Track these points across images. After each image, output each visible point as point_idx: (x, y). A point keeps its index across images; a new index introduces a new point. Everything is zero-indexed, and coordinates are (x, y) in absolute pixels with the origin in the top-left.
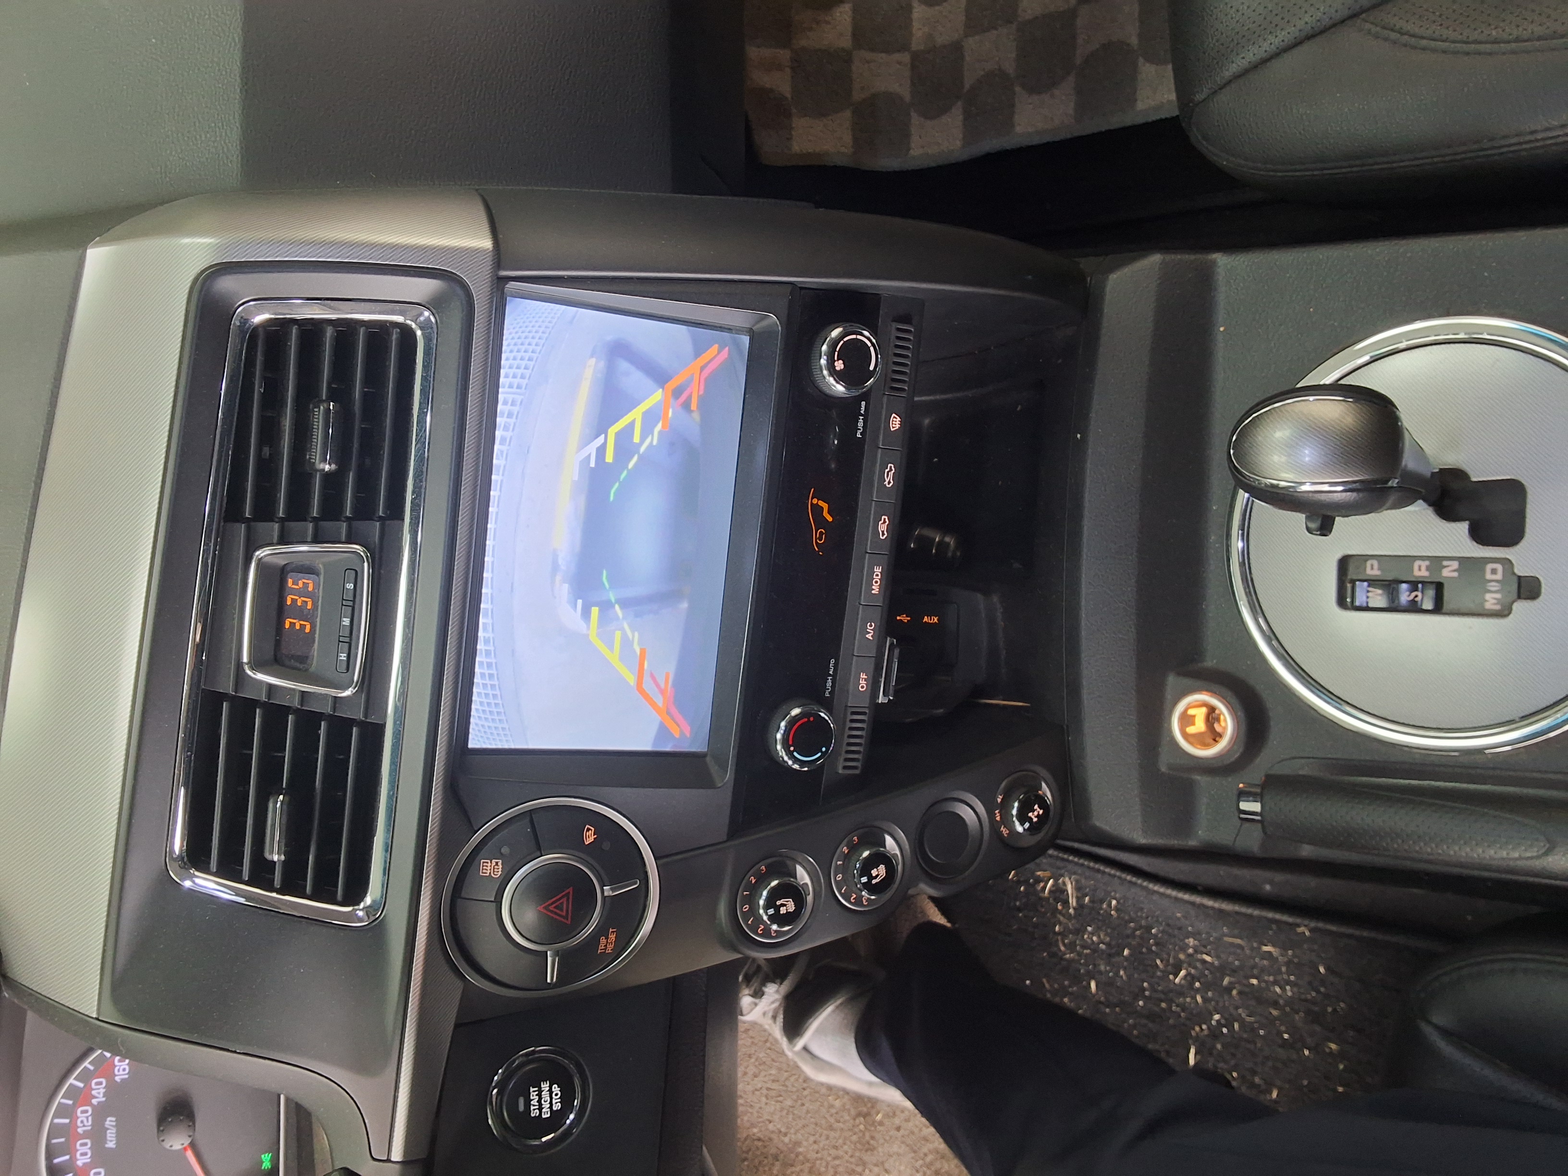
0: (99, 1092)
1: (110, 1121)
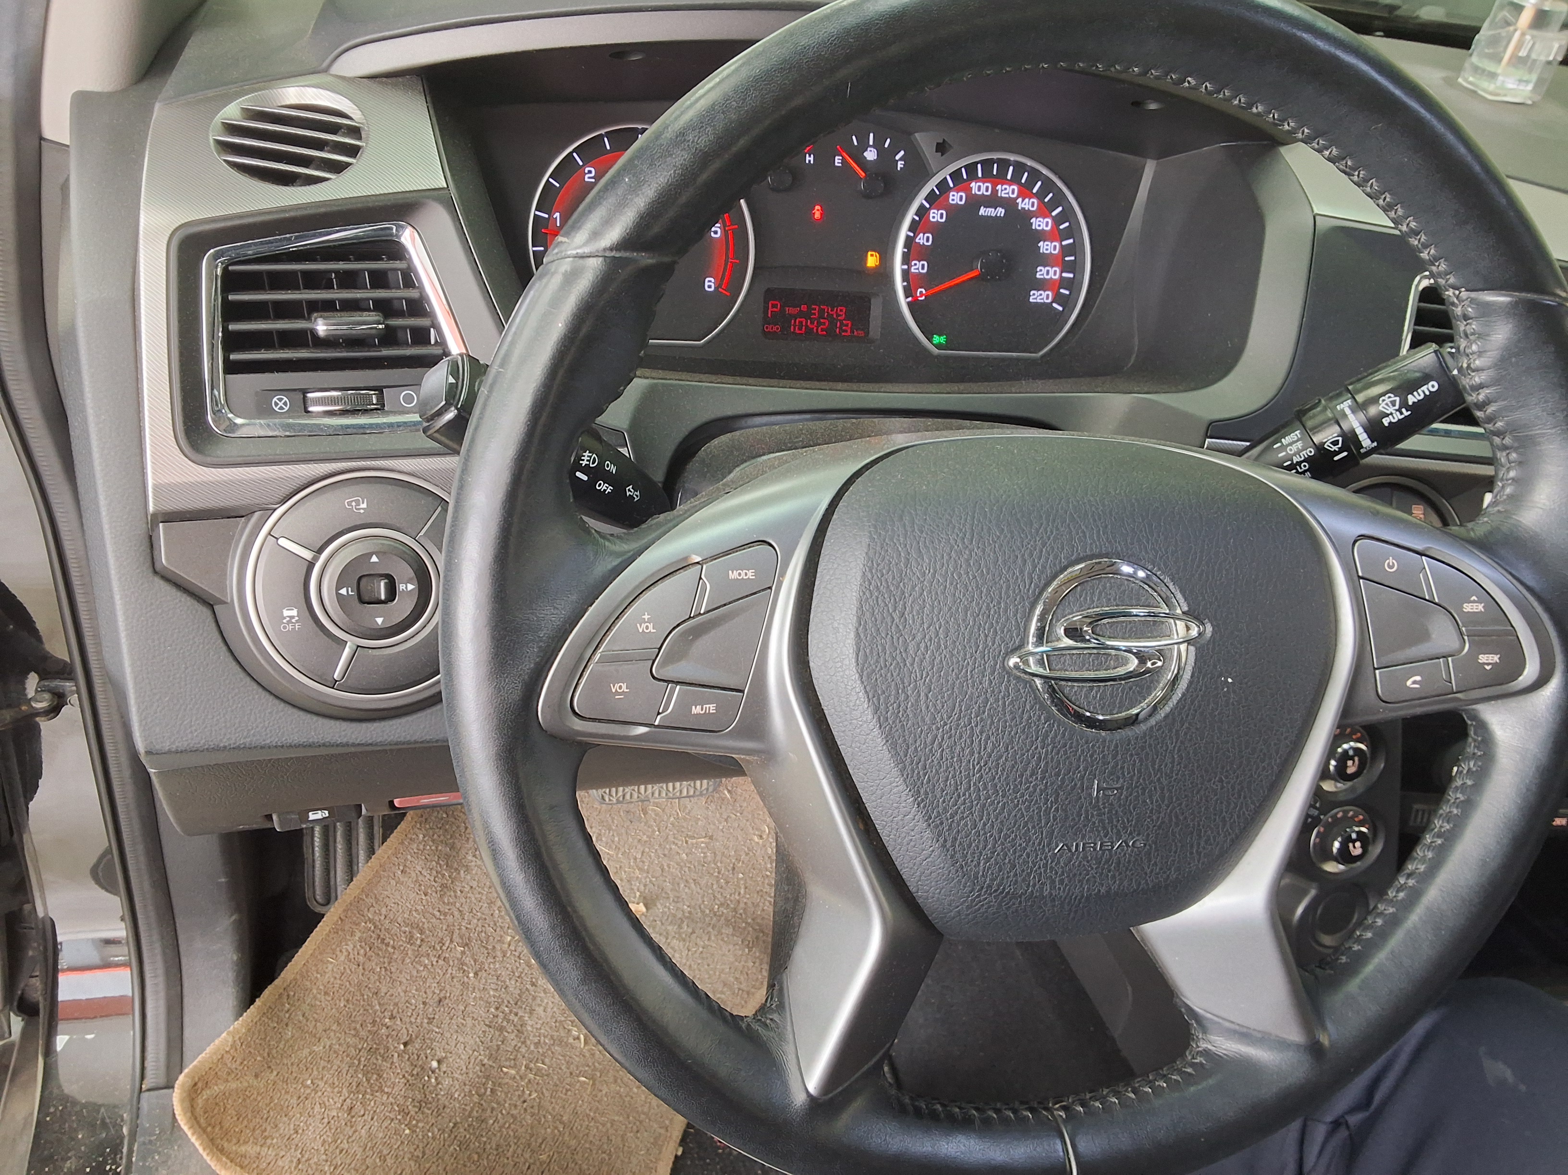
0: (1026, 204)
1: (1001, 212)
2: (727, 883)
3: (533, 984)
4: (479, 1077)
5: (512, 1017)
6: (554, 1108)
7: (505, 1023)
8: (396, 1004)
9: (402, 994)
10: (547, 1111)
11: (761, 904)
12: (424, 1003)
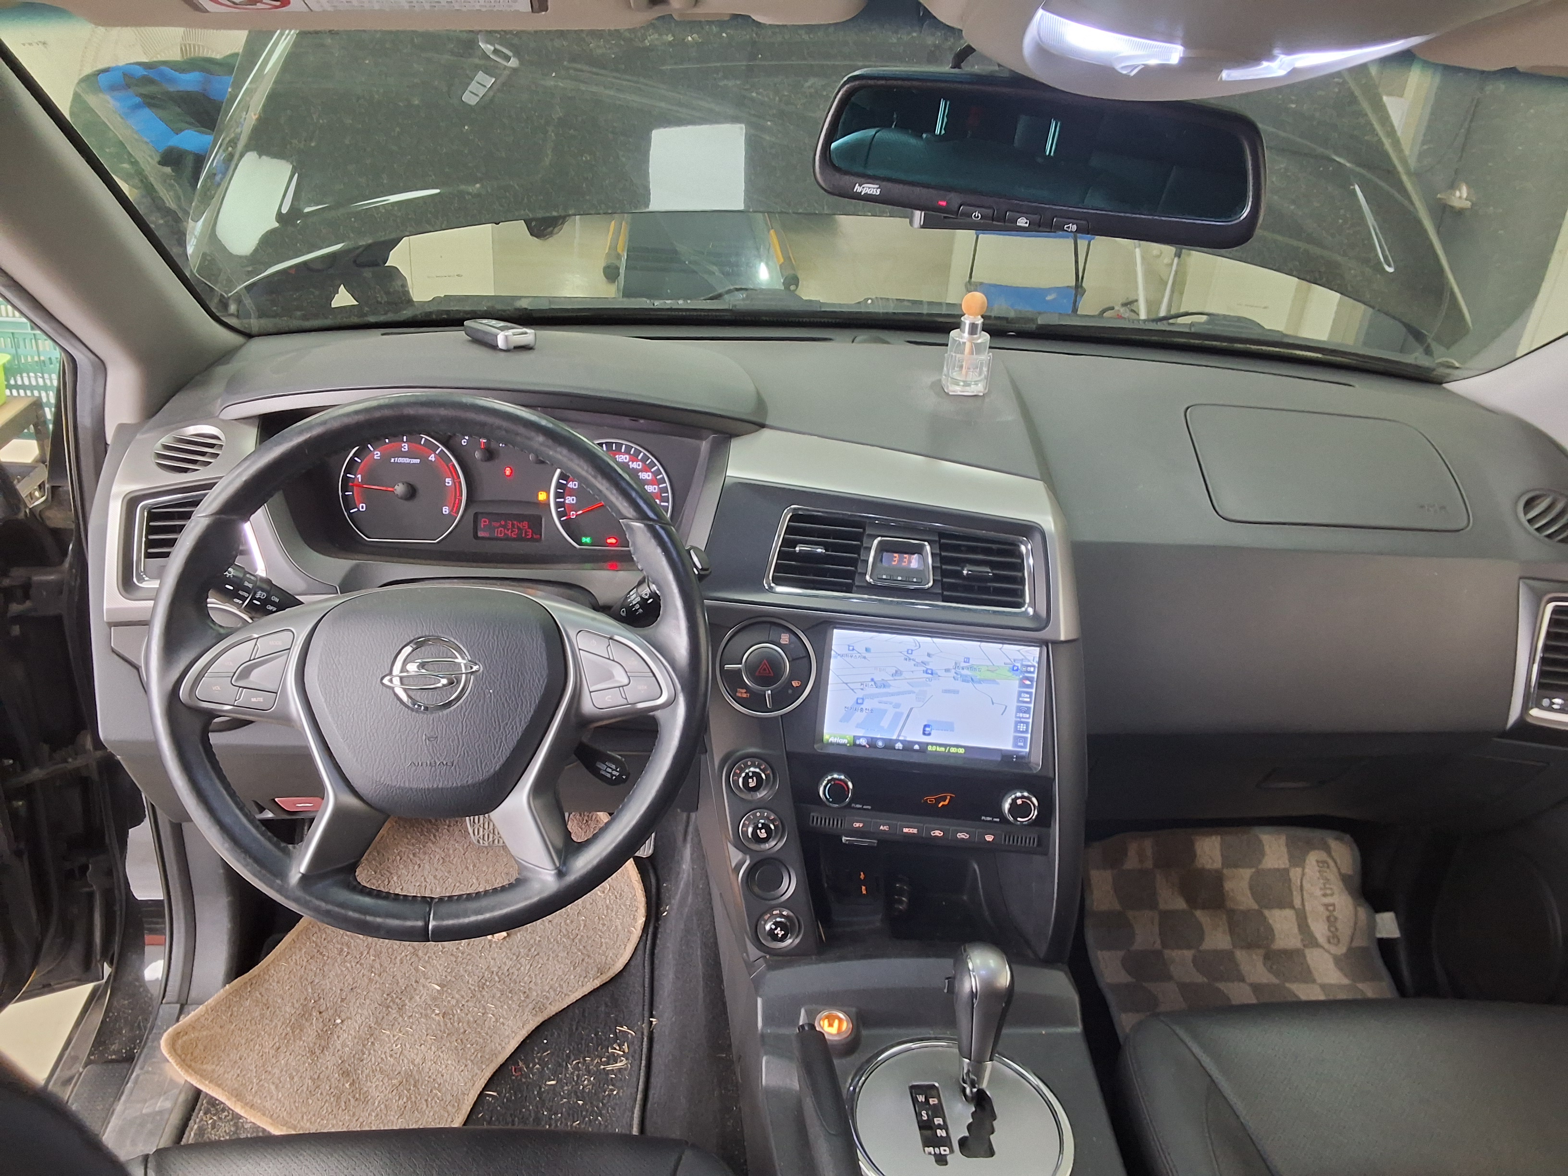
2: (572, 922)
3: (416, 982)
4: (366, 1034)
5: (397, 1000)
6: (410, 1055)
7: (391, 1004)
8: (323, 990)
9: (328, 984)
10: (406, 1057)
11: (593, 937)
12: (341, 990)
